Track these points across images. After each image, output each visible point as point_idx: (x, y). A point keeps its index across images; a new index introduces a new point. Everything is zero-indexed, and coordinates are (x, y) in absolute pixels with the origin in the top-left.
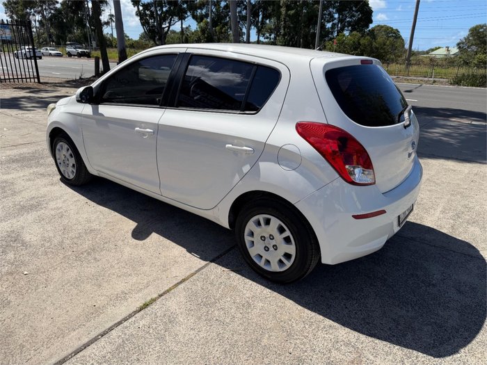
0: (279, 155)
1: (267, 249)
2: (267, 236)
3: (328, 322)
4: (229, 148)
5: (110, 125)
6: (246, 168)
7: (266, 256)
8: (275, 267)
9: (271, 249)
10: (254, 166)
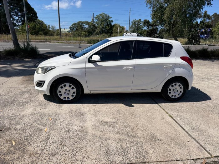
0: (179, 66)
1: (175, 92)
2: (175, 89)
3: (195, 102)
4: (165, 67)
5: (107, 69)
6: (171, 71)
7: (174, 95)
8: (178, 96)
9: (176, 92)
10: (173, 70)
